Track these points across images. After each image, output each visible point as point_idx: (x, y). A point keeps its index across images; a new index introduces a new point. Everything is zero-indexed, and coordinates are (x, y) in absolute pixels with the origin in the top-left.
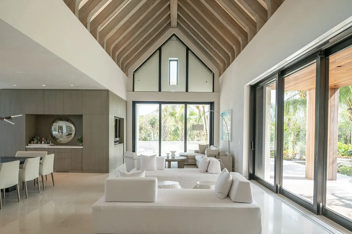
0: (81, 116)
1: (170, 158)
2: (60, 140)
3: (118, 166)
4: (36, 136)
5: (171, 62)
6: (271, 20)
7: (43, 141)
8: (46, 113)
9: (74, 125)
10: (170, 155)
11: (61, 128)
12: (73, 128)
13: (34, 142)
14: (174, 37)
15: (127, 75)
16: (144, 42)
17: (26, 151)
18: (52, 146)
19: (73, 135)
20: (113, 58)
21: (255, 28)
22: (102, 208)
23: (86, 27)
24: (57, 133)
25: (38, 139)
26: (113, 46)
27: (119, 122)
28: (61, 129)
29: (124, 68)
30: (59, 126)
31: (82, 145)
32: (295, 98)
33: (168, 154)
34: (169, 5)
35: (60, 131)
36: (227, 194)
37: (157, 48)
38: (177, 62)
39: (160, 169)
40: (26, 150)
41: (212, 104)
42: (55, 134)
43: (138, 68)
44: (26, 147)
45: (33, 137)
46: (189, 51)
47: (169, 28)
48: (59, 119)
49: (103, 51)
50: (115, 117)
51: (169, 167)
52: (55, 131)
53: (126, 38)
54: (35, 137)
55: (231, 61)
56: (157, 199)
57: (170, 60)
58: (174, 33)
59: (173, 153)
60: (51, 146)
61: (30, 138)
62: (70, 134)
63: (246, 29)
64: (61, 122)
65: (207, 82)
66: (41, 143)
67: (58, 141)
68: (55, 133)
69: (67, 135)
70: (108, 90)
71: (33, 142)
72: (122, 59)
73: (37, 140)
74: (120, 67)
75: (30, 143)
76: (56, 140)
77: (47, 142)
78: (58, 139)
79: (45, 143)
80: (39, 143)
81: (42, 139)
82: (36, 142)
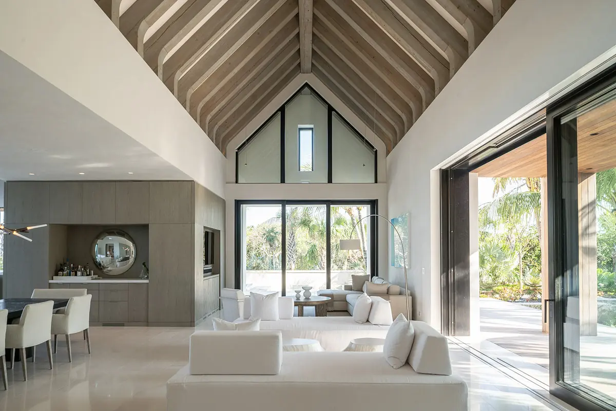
0: (146, 227)
1: (302, 299)
2: (109, 269)
3: (210, 314)
4: (68, 263)
5: (301, 132)
6: (475, 56)
7: (79, 271)
8: (86, 221)
9: (134, 242)
10: (302, 294)
11: (110, 248)
12: (133, 249)
13: (64, 273)
14: (306, 89)
15: (225, 155)
16: (254, 97)
17: (49, 288)
18: (96, 279)
19: (132, 260)
20: (202, 126)
21: (447, 71)
22: (185, 386)
23: (156, 72)
24: (103, 257)
25: (69, 268)
26: (201, 105)
27: (211, 237)
28: (111, 250)
29: (221, 142)
30: (107, 245)
31: (147, 278)
32: (519, 191)
33: (298, 292)
34: (298, 35)
35: (108, 253)
36: (405, 360)
37: (278, 108)
38: (311, 132)
39: (285, 318)
40: (50, 286)
41: (373, 204)
42: (100, 258)
43: (244, 143)
44: (51, 281)
45: (61, 265)
46: (333, 112)
47: (298, 73)
48: (107, 233)
49: (185, 113)
50: (205, 227)
51: (301, 314)
52: (100, 253)
53: (224, 91)
54: (64, 264)
55: (406, 129)
56: (281, 369)
57: (300, 129)
58: (306, 81)
59: (307, 290)
60: (92, 279)
61: (57, 265)
62: (127, 259)
63: (432, 74)
64: (110, 238)
65: (364, 165)
66: (76, 275)
67: (105, 270)
69: (122, 261)
70: (193, 181)
71: (62, 273)
72: (216, 127)
74: (214, 141)
75: (57, 275)
76: (101, 269)
77: (87, 273)
78: (106, 267)
79: (82, 275)
80: (72, 274)
81: (78, 267)
82: (67, 272)
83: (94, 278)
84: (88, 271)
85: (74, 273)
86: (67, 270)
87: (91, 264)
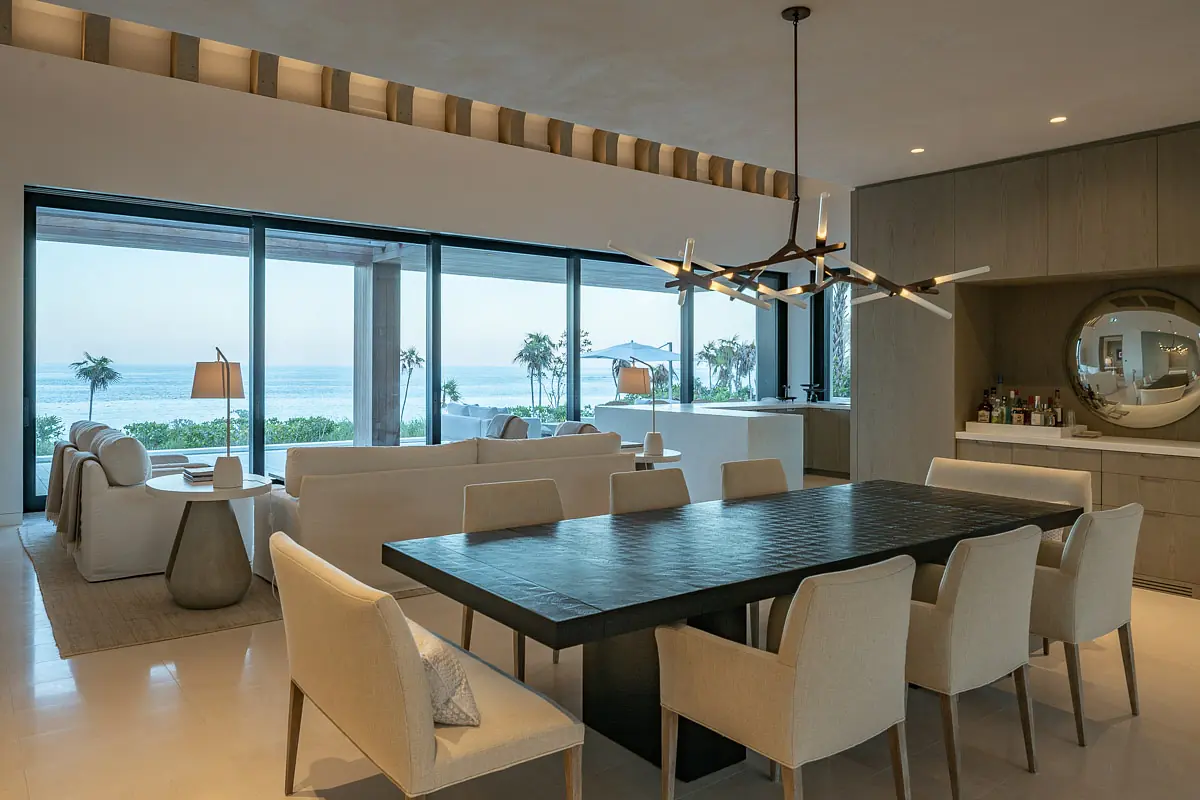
2: (1119, 407)
7: (1036, 411)
11: (1112, 346)
13: (995, 414)
24: (1093, 370)
25: (1008, 402)
28: (1115, 352)
30: (1102, 338)
35: (1108, 361)
40: (959, 449)
42: (1088, 375)
44: (960, 435)
45: (986, 392)
52: (1085, 362)
54: (995, 389)
60: (1075, 436)
61: (976, 392)
64: (1113, 316)
66: (1027, 421)
67: (1104, 410)
68: (1087, 371)
69: (1153, 386)
71: (987, 413)
73: (1006, 405)
75: (974, 418)
76: (1096, 407)
77: (1056, 416)
78: (1108, 403)
79: (1046, 423)
80: (1015, 420)
81: (1032, 401)
82: (1002, 413)
83: (1077, 432)
84: (1059, 411)
85: (1022, 415)
86: (1001, 405)
87: (1066, 391)
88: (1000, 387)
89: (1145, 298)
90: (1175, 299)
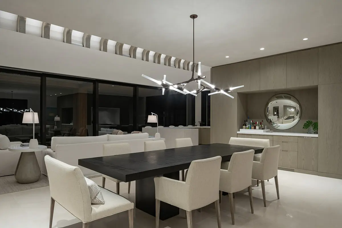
2: (277, 125)
7: (257, 126)
9: (300, 104)
11: (276, 110)
13: (247, 127)
18: (269, 132)
19: (297, 118)
31: (317, 133)
35: (275, 113)
40: (238, 135)
44: (238, 132)
45: (245, 121)
48: (276, 97)
60: (267, 132)
61: (242, 121)
66: (255, 128)
67: (274, 125)
71: (245, 127)
73: (250, 124)
75: (242, 128)
76: (272, 125)
77: (262, 127)
79: (260, 129)
80: (252, 128)
81: (256, 123)
82: (249, 126)
86: (248, 124)
87: (265, 121)
88: (248, 120)
89: (284, 96)
90: (292, 96)
